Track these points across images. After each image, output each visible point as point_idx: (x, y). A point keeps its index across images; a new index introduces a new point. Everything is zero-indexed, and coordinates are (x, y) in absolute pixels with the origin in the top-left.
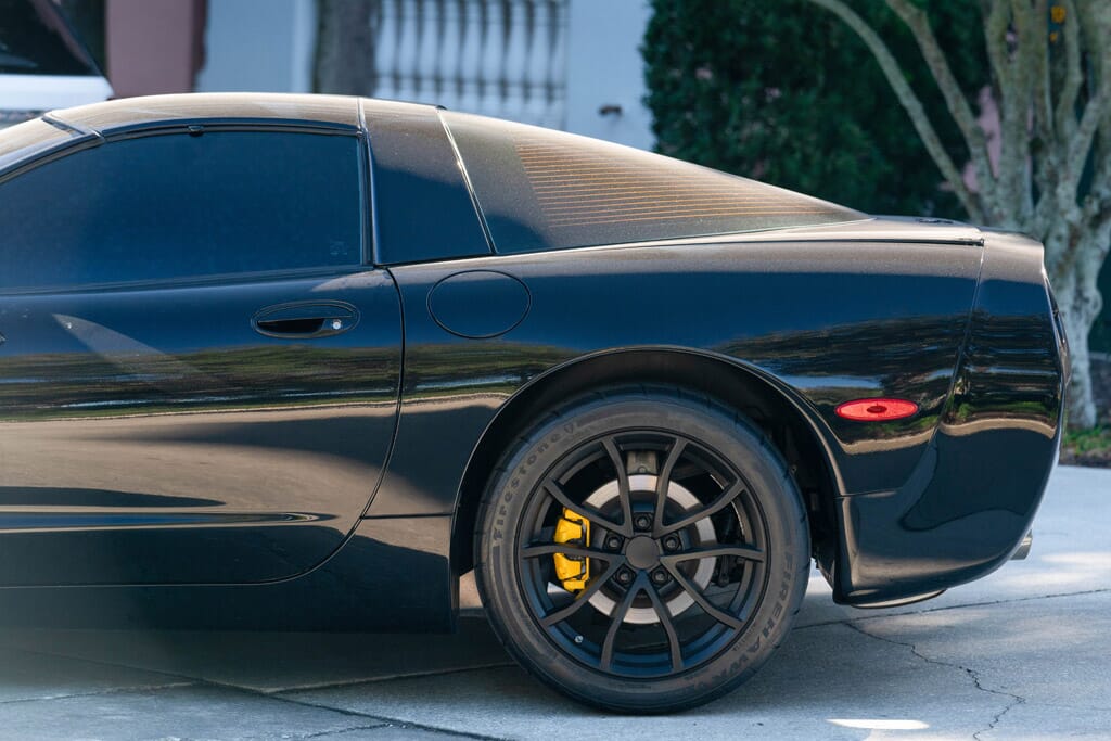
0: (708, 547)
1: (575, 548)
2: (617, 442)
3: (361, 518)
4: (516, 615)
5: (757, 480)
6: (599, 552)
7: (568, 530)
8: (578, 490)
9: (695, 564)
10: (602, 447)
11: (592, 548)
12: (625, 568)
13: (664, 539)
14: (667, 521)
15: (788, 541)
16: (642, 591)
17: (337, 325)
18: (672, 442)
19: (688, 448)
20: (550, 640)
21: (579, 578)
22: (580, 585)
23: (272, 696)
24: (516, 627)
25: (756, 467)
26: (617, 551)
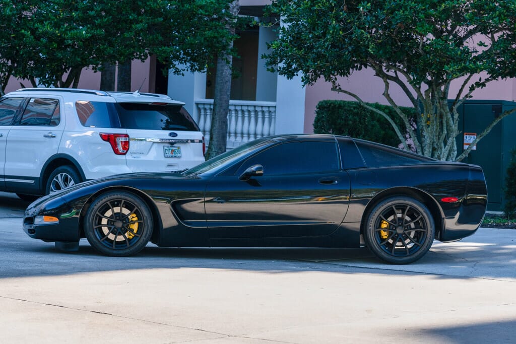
0: (413, 229)
1: (385, 229)
2: (395, 206)
3: (342, 222)
4: (375, 244)
5: (425, 215)
6: (391, 229)
7: (384, 225)
8: (387, 217)
9: (410, 232)
10: (392, 207)
11: (389, 229)
12: (397, 233)
13: (405, 227)
14: (405, 224)
15: (431, 227)
16: (400, 238)
17: (336, 182)
18: (407, 207)
19: (410, 208)
20: (381, 248)
21: (386, 236)
22: (386, 237)
23: (318, 262)
24: (374, 246)
25: (424, 212)
26: (395, 230)
